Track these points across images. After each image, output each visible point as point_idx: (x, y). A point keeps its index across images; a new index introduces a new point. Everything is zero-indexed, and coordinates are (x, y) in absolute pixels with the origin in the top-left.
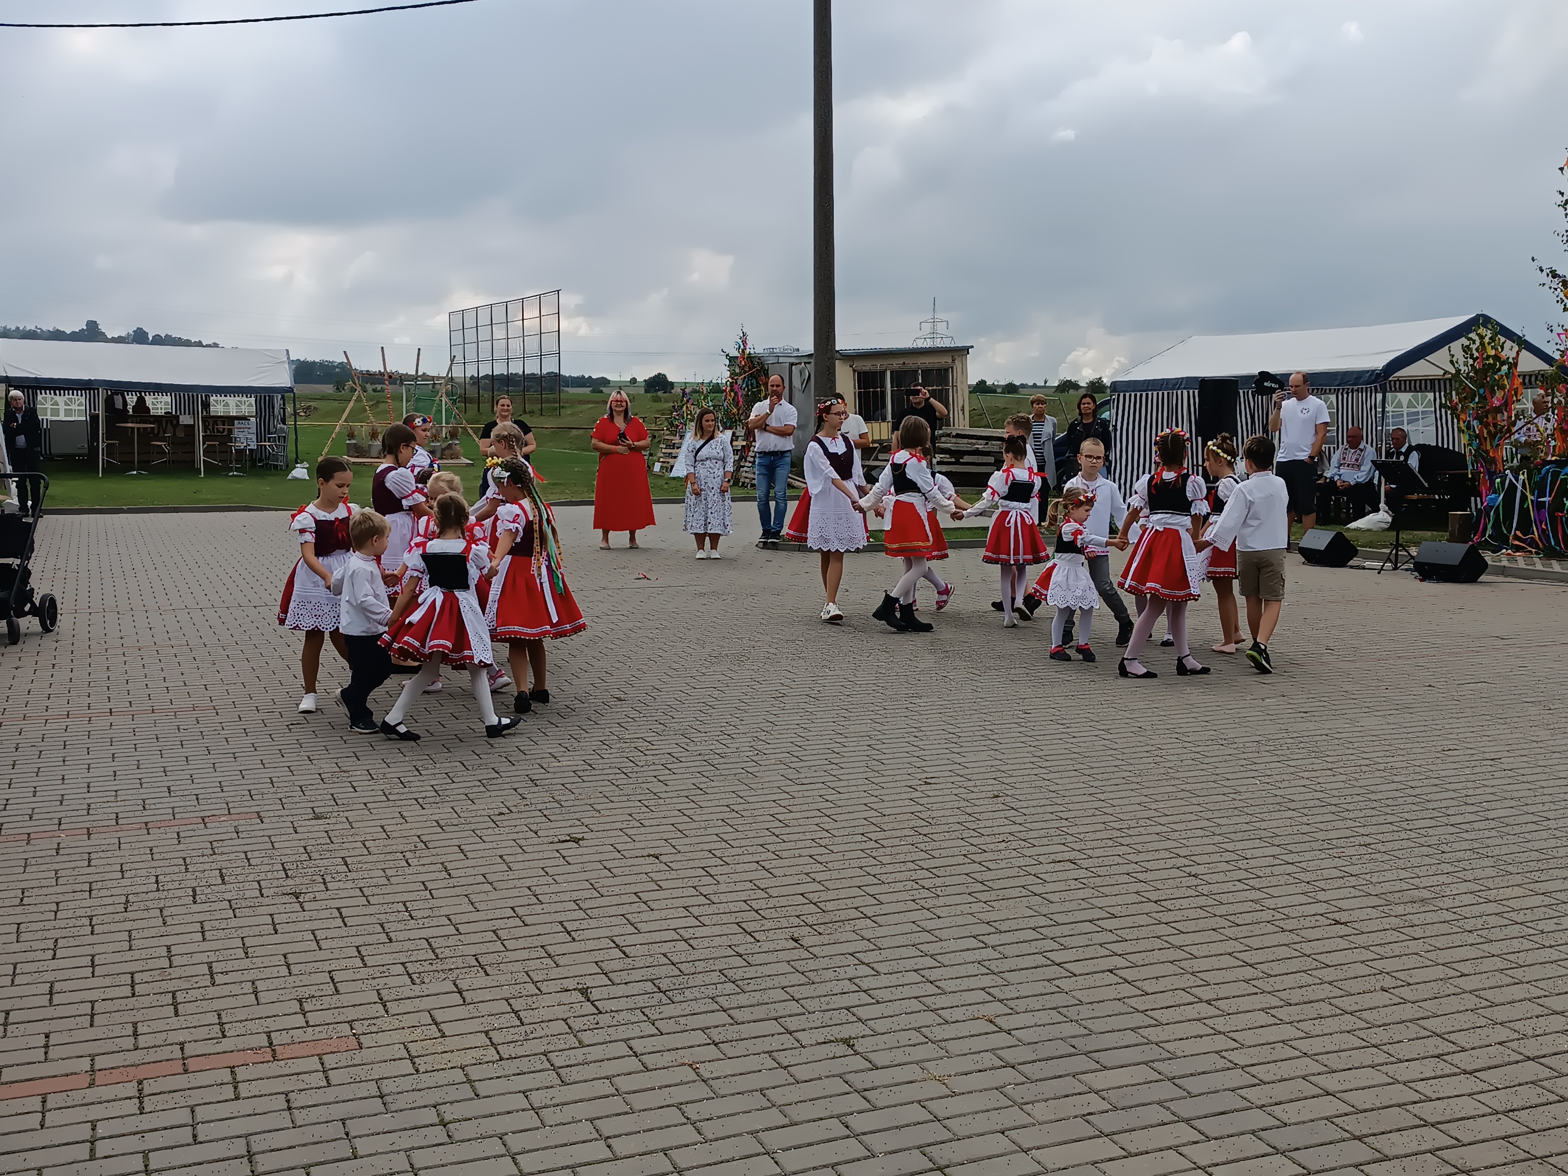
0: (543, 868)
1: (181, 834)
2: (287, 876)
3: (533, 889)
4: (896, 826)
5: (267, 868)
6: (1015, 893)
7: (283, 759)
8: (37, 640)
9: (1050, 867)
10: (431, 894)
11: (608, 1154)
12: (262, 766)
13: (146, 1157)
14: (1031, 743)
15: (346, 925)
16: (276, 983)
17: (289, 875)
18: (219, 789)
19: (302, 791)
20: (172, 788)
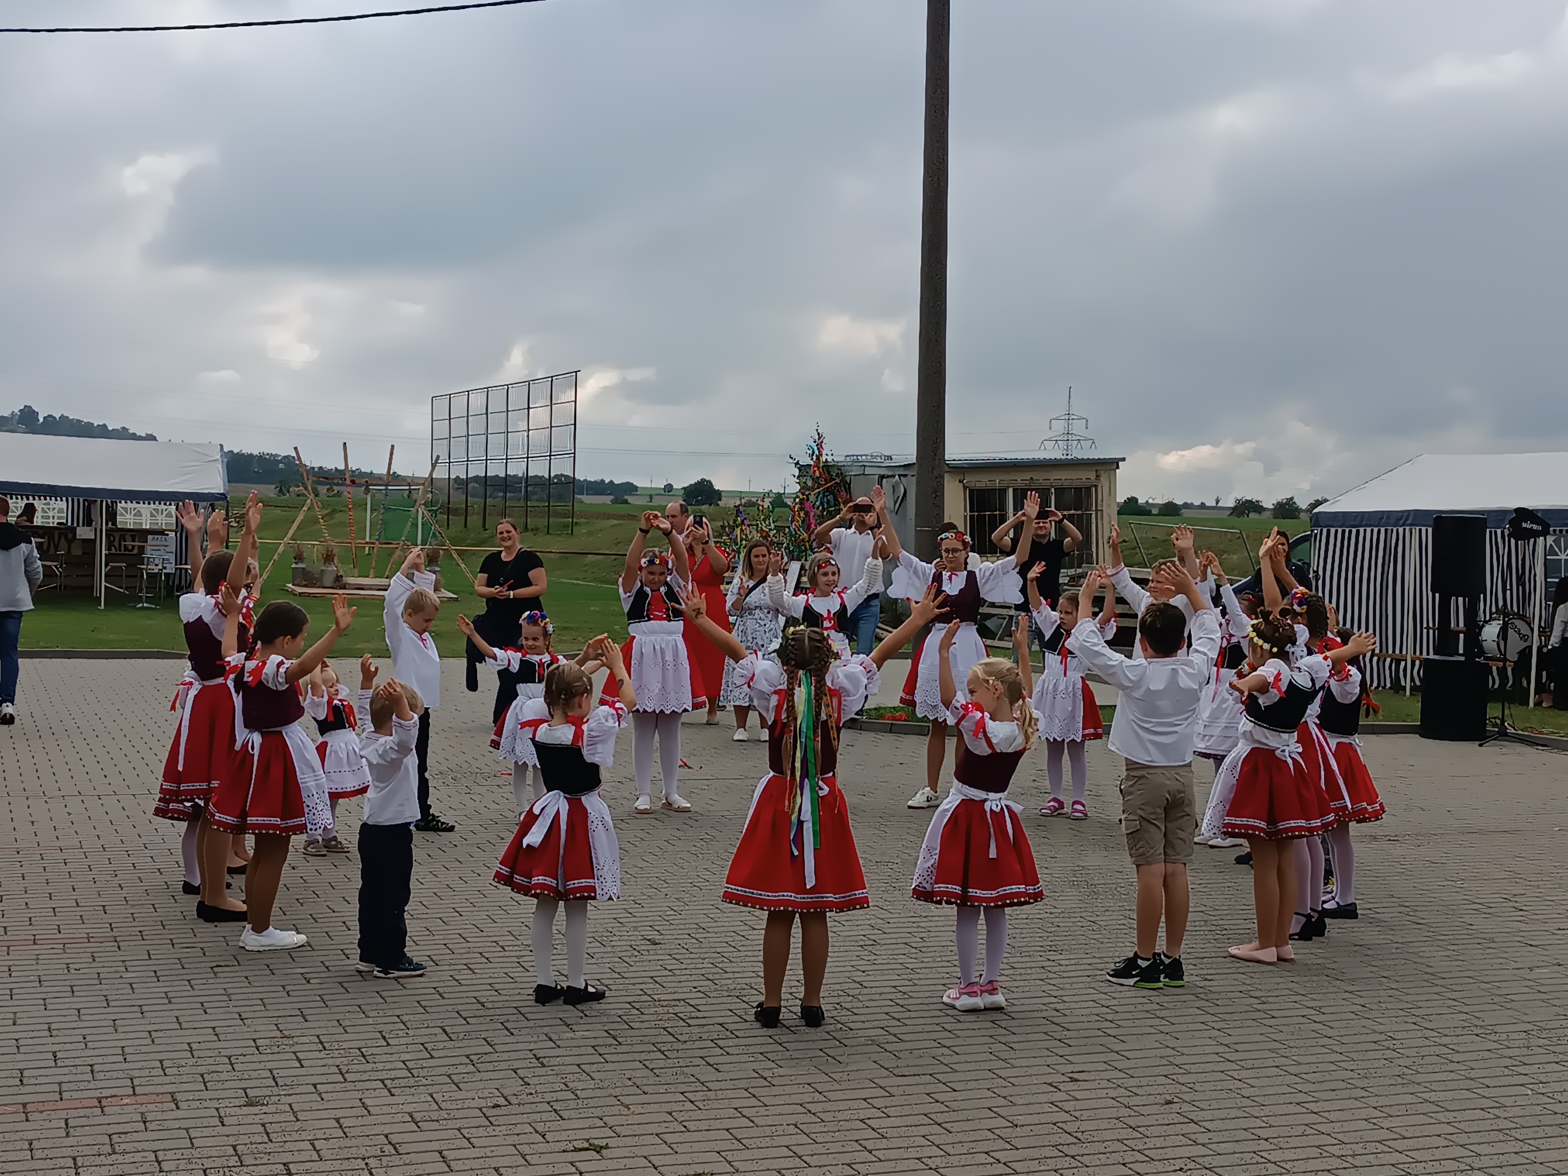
1: (71, 1123)
7: (206, 1017)
14: (1214, 1025)
18: (121, 1058)
19: (232, 1064)
20: (59, 1055)
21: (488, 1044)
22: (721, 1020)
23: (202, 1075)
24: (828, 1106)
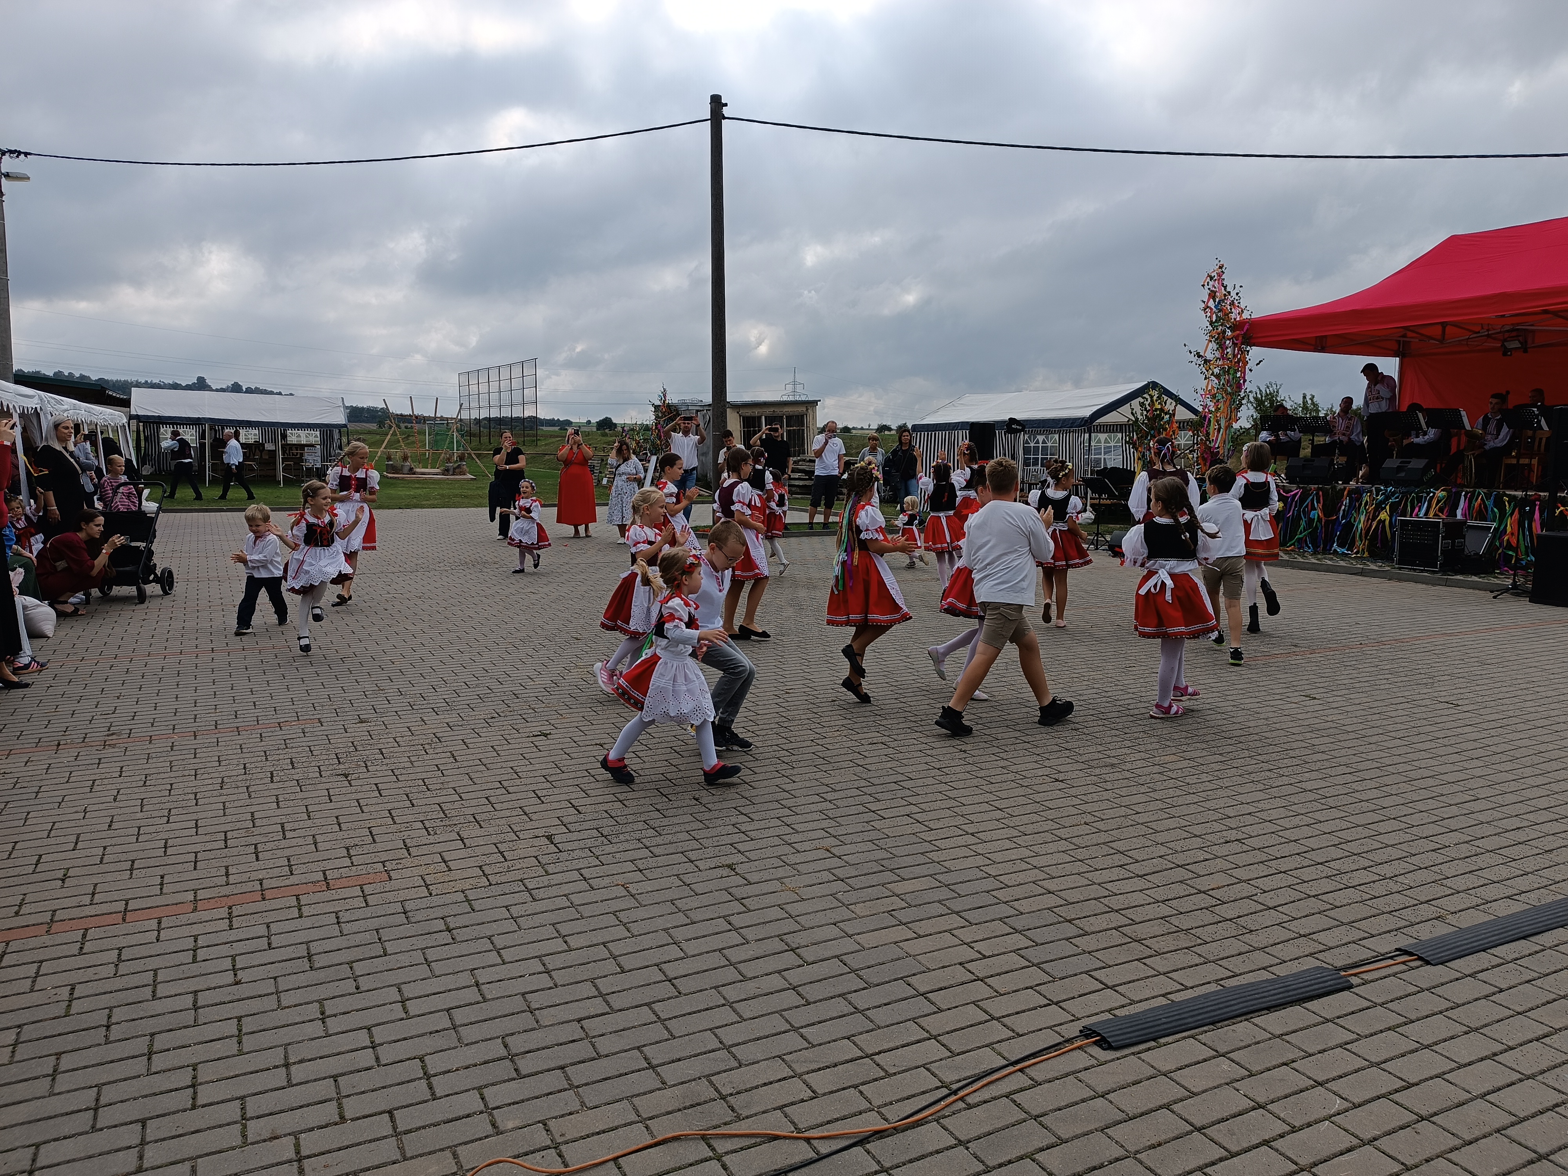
0: (521, 755)
1: (263, 735)
2: (339, 763)
3: (515, 768)
5: (325, 757)
7: (338, 682)
8: (159, 600)
10: (442, 773)
11: (565, 947)
12: (322, 687)
13: (234, 960)
15: (381, 796)
16: (330, 837)
17: (341, 761)
19: (351, 704)
23: (336, 710)
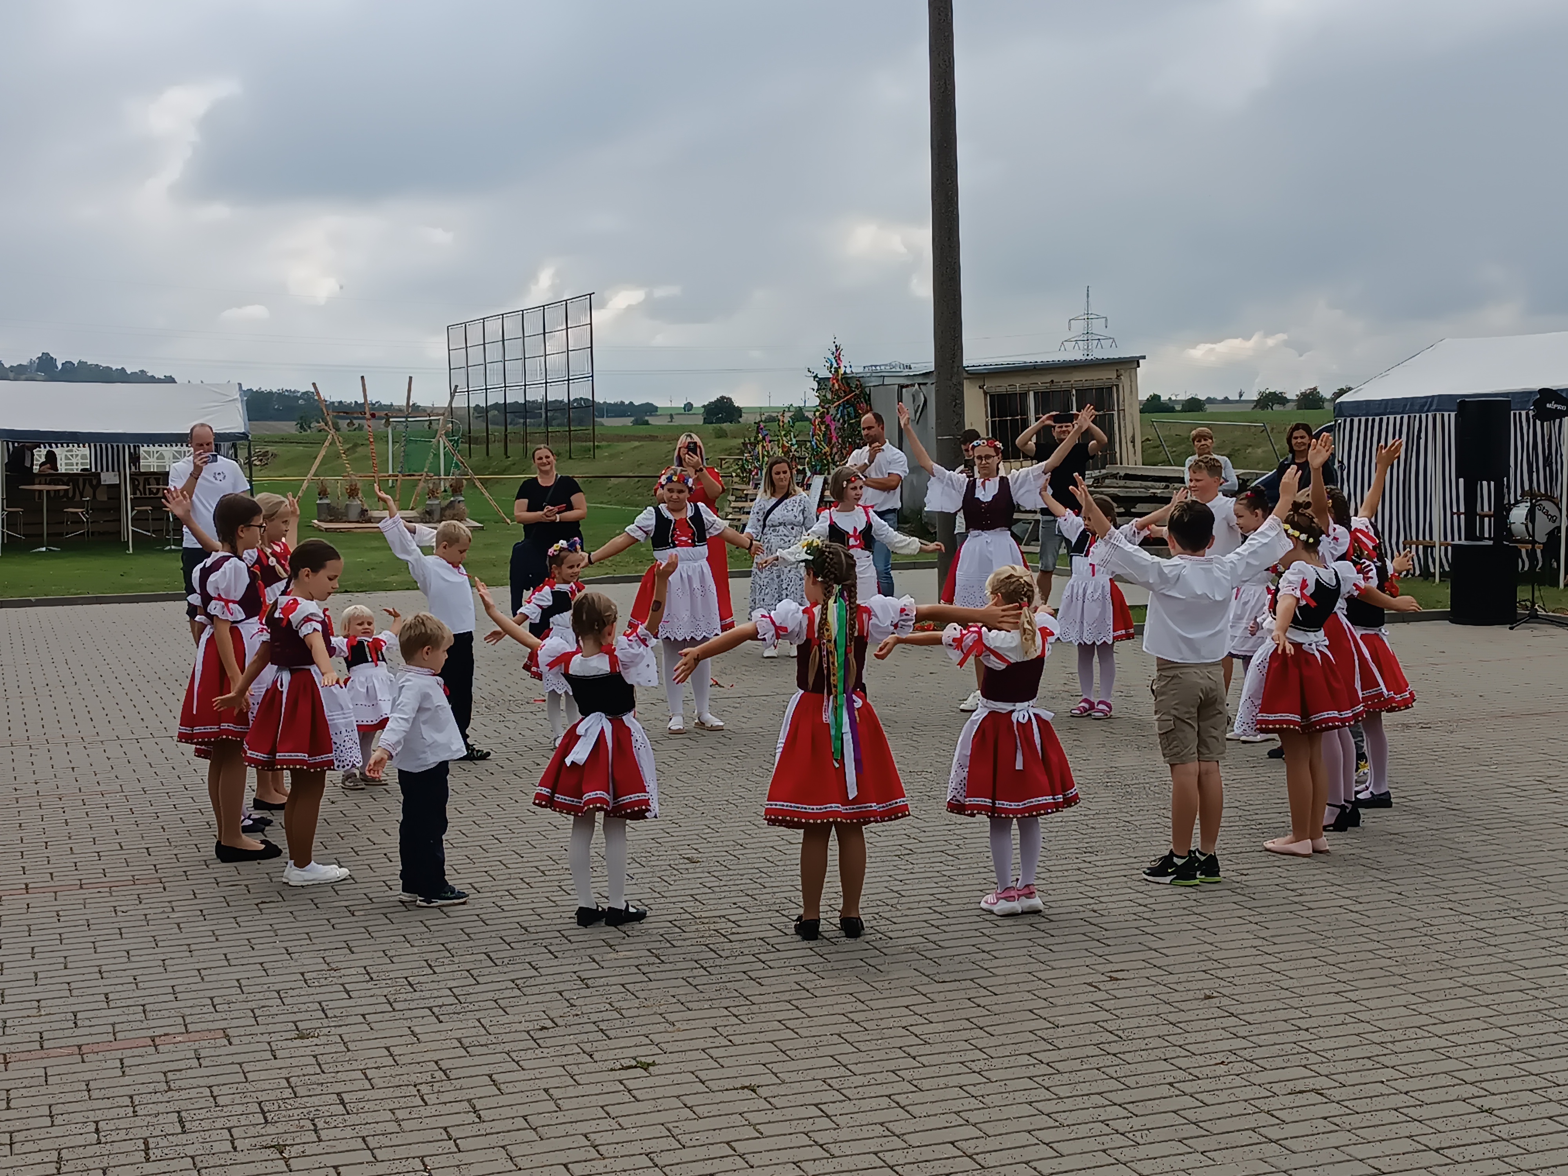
0: (602, 1107)
1: (127, 1062)
2: (266, 1122)
3: (592, 1137)
4: (1075, 1041)
5: (239, 1109)
6: (1244, 1138)
7: (253, 953)
9: (1288, 1101)
10: (457, 1145)
12: (226, 963)
14: (1251, 919)
17: (269, 1119)
18: (172, 997)
19: (281, 998)
20: (111, 996)
21: (533, 967)
22: (762, 935)
23: (252, 1011)
24: (870, 1015)
